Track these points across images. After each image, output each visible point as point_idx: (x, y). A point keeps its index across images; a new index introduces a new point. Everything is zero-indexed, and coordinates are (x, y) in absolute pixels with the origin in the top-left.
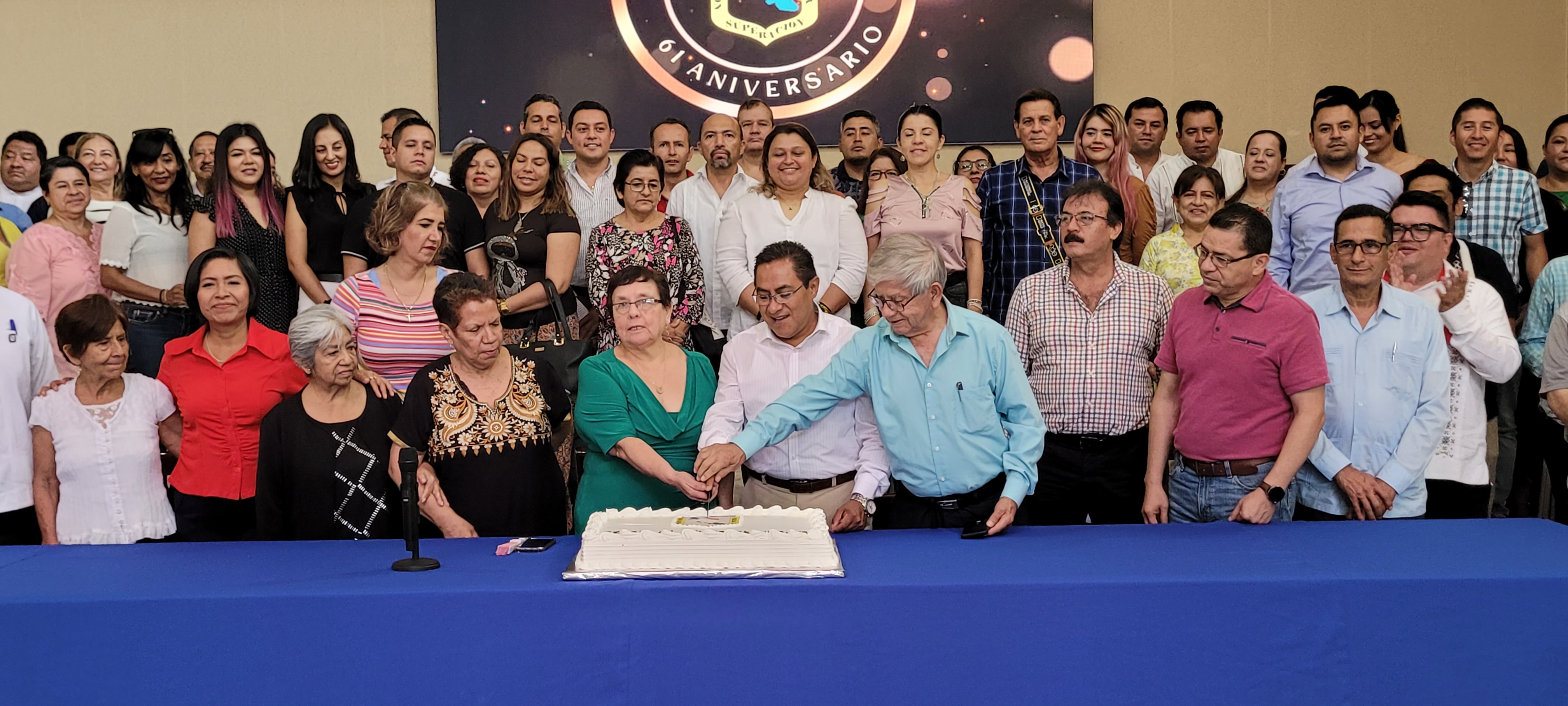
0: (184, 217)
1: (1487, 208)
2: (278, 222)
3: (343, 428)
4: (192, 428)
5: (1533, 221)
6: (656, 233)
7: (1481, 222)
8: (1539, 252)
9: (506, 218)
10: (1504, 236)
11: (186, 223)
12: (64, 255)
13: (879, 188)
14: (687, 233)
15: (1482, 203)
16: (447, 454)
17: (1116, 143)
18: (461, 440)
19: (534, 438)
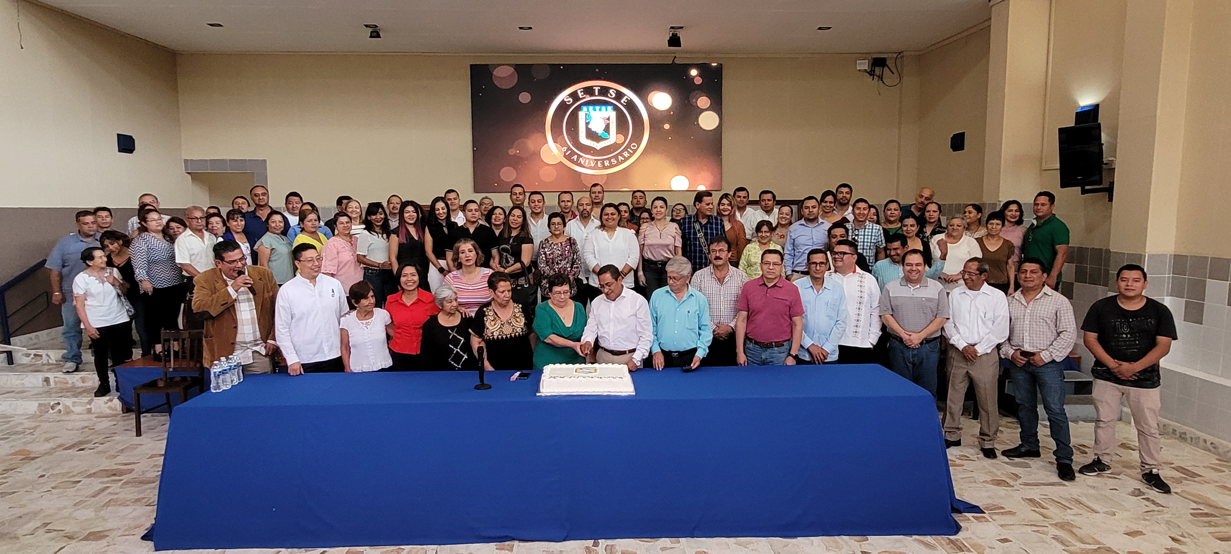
0: (387, 235)
1: (864, 238)
2: (422, 238)
3: (452, 328)
4: (399, 328)
5: (880, 243)
6: (563, 243)
7: (862, 244)
8: (882, 254)
9: (506, 236)
10: (870, 249)
11: (388, 237)
12: (343, 250)
13: (644, 227)
14: (575, 243)
15: (862, 237)
16: (489, 338)
17: (732, 208)
18: (494, 334)
19: (521, 333)
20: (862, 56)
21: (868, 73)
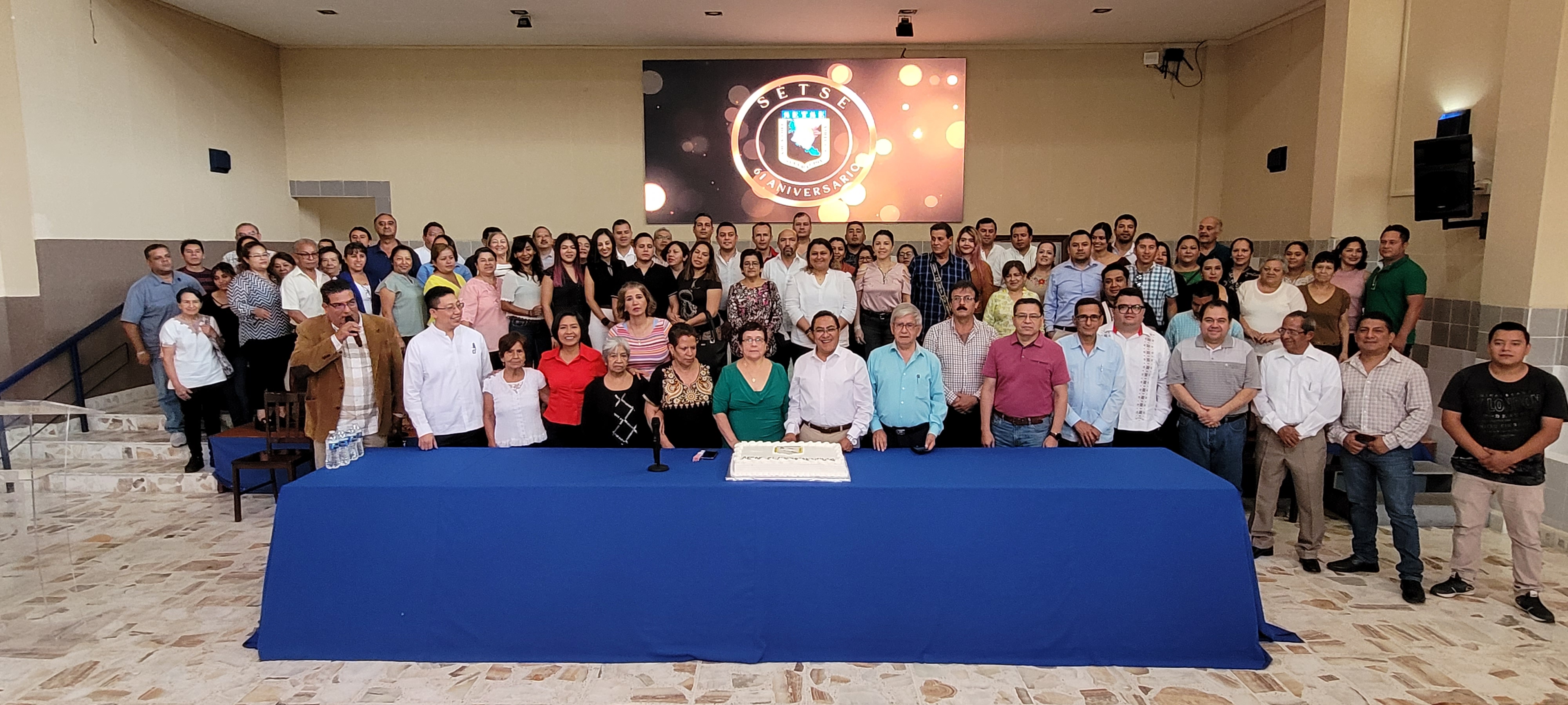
0: (539, 277)
1: (1149, 285)
2: (581, 279)
3: (620, 393)
4: (555, 393)
5: (1171, 291)
6: (759, 289)
7: (1147, 292)
8: (1174, 307)
9: (688, 279)
10: (1157, 299)
11: (540, 279)
12: (485, 294)
13: (863, 268)
14: (774, 289)
15: (1147, 283)
16: (668, 407)
17: (975, 245)
18: (675, 401)
19: (708, 402)
20: (1152, 46)
21: (1159, 69)
